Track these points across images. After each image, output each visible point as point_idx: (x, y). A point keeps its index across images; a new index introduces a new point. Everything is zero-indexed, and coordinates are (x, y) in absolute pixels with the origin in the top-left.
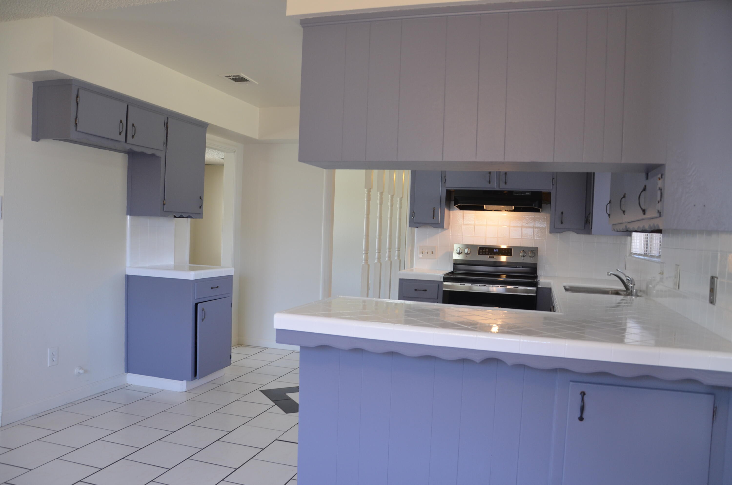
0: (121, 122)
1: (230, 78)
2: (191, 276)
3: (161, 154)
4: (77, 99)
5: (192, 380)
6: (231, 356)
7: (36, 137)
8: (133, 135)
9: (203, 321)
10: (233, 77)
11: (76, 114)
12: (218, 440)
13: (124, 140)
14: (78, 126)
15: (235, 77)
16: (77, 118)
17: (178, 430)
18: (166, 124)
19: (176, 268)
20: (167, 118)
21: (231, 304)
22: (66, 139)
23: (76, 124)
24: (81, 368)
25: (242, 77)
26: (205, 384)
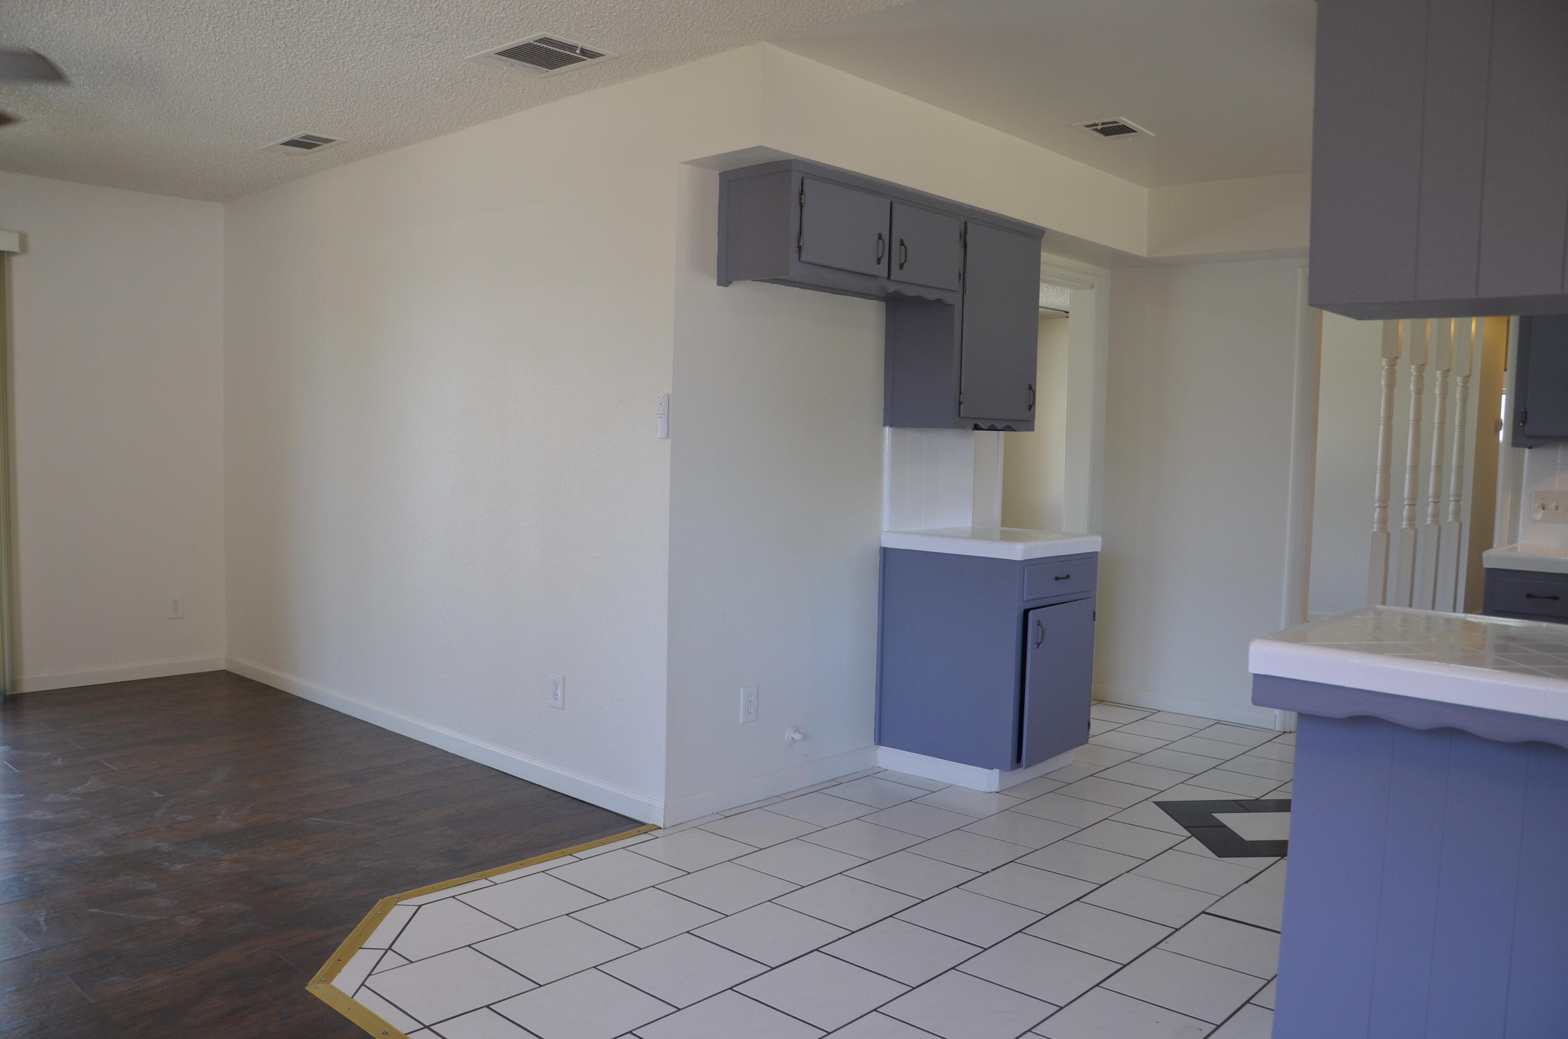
0: (880, 237)
1: (1095, 128)
2: (1016, 552)
3: (953, 299)
4: (801, 199)
5: (1012, 769)
6: (1089, 724)
7: (724, 280)
8: (902, 262)
9: (1038, 647)
10: (1102, 127)
11: (799, 228)
12: (1078, 900)
13: (886, 275)
14: (804, 252)
15: (1105, 126)
16: (802, 236)
17: (992, 870)
18: (964, 236)
19: (977, 534)
20: (966, 223)
21: (1093, 614)
22: (781, 280)
23: (800, 248)
24: (797, 730)
25: (1121, 124)
26: (1034, 778)
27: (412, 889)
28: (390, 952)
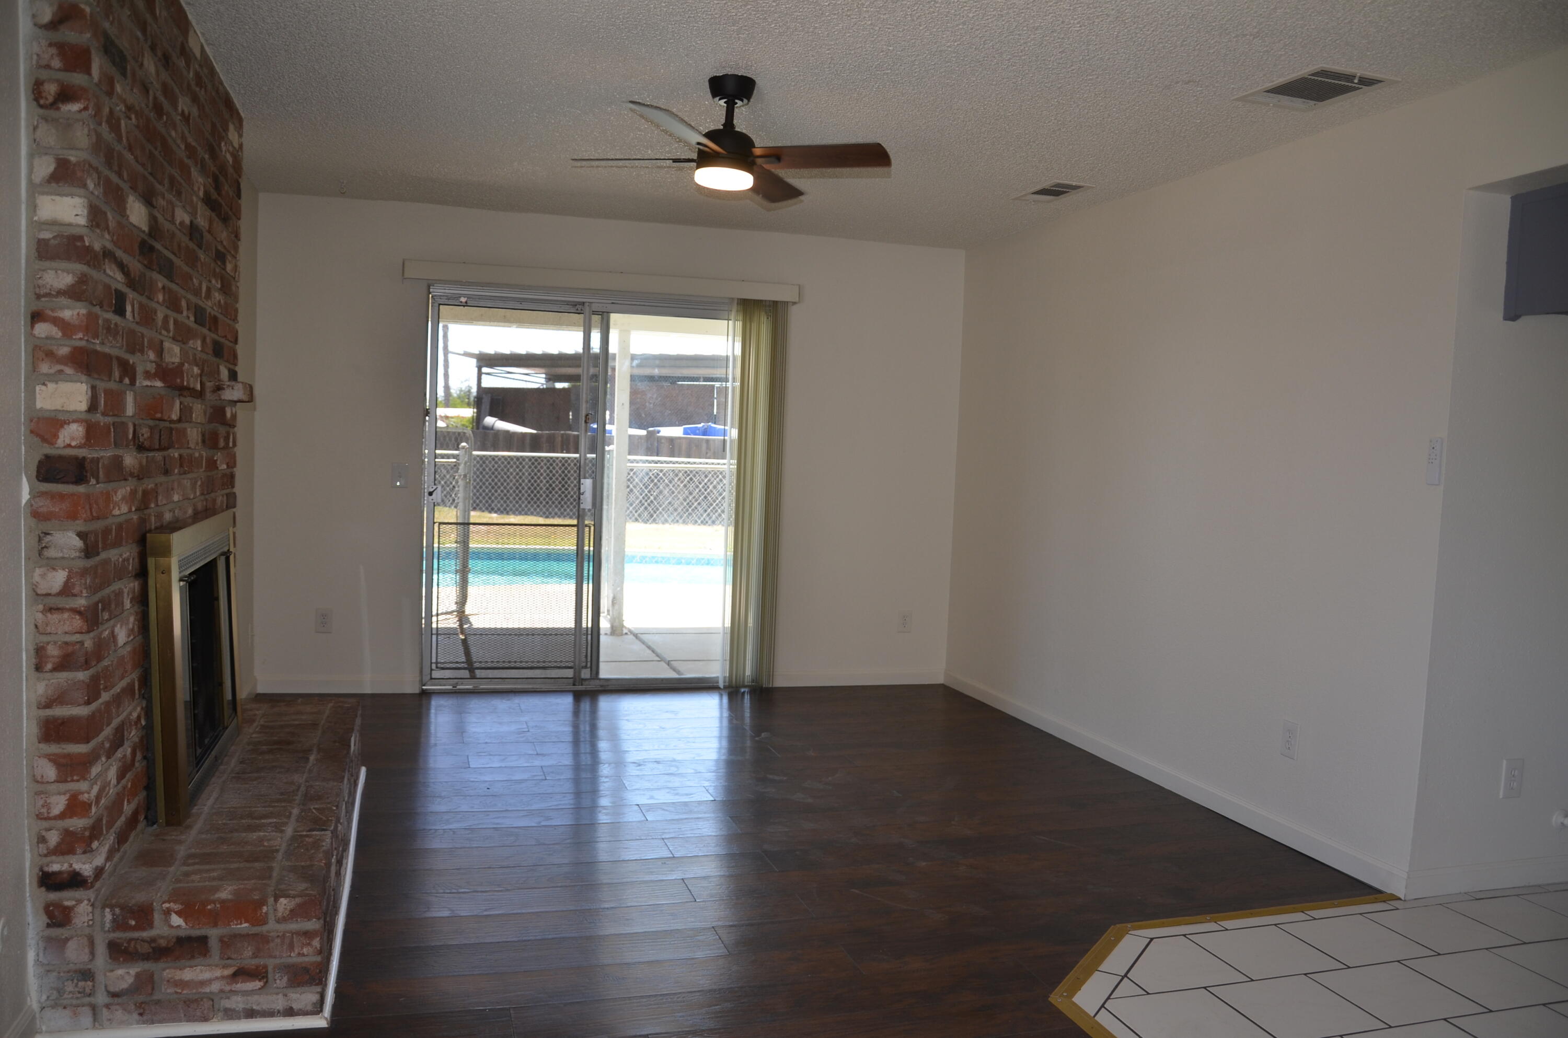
7: (1512, 315)
27: (1142, 921)
28: (1126, 978)
